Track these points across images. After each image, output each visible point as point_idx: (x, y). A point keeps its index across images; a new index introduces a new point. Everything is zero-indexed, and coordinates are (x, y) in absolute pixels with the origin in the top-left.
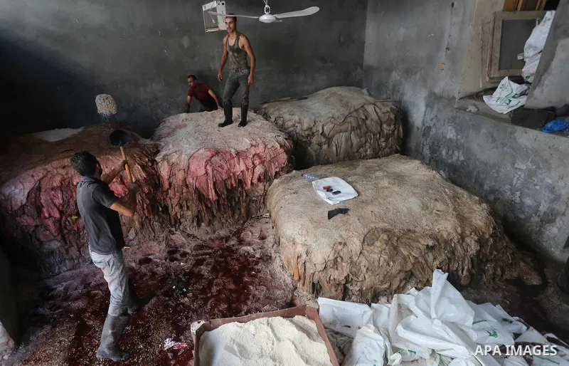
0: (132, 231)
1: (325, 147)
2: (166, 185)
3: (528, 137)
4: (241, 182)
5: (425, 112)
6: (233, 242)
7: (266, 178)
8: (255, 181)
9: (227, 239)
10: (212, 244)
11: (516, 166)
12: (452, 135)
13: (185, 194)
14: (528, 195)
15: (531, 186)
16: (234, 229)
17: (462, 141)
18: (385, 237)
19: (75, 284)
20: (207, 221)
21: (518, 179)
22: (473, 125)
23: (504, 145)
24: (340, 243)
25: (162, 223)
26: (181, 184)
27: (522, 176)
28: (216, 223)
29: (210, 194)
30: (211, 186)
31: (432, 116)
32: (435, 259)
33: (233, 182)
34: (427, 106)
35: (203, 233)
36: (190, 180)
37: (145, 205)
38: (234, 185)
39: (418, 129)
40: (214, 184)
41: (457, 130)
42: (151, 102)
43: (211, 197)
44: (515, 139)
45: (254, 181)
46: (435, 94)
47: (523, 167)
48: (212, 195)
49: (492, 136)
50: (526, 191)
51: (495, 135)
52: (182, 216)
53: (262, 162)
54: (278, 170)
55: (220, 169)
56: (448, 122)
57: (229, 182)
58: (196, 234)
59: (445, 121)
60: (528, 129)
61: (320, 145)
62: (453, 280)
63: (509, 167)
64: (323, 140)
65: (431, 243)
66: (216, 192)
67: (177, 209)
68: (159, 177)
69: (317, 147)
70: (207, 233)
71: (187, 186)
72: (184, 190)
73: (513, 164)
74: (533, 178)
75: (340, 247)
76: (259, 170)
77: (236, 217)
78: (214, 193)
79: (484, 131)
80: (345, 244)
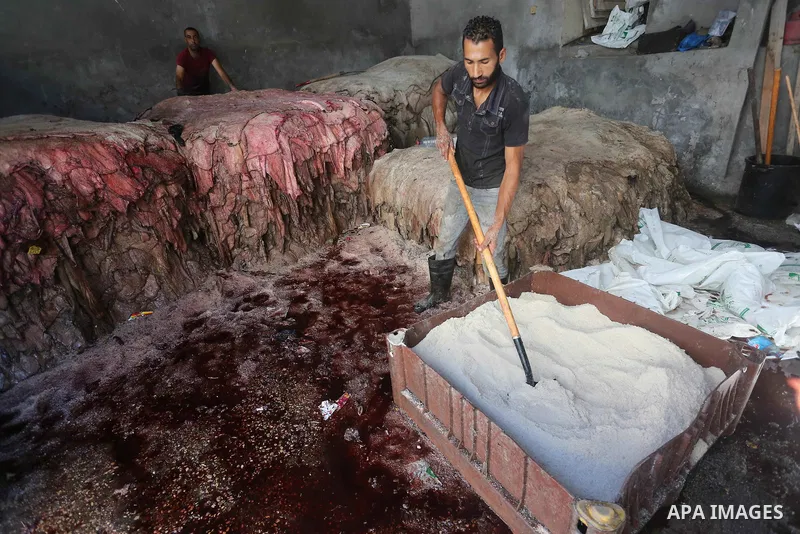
0: (152, 281)
1: (414, 126)
2: (206, 181)
3: (661, 64)
4: (330, 168)
7: (364, 160)
8: (349, 164)
9: (322, 265)
10: (302, 276)
11: (653, 102)
12: (562, 93)
13: (245, 193)
14: (673, 132)
15: (675, 120)
16: (323, 251)
17: (578, 96)
18: (588, 170)
20: (280, 243)
21: (658, 118)
22: (589, 71)
23: (633, 82)
24: (539, 186)
25: (201, 263)
26: (239, 169)
27: (663, 112)
28: (294, 247)
29: (288, 186)
30: (290, 172)
31: (529, 78)
32: (638, 195)
33: (320, 166)
34: (519, 68)
35: (280, 264)
36: (255, 163)
37: (175, 222)
38: (322, 172)
40: (295, 165)
41: (568, 85)
42: (101, 94)
43: (290, 192)
44: (646, 70)
45: (347, 166)
46: (528, 49)
47: (661, 100)
48: (292, 188)
49: (617, 77)
50: (671, 128)
51: (620, 74)
52: (238, 244)
53: (356, 132)
54: (377, 144)
55: (300, 142)
56: (554, 78)
57: (313, 166)
58: (265, 268)
59: (549, 78)
60: (659, 54)
61: (407, 122)
62: (671, 217)
63: (645, 107)
64: (411, 116)
65: (633, 173)
66: (299, 183)
67: (229, 227)
68: (192, 168)
69: (404, 126)
70: (286, 264)
71: (249, 174)
72: (244, 185)
73: (650, 101)
74: (677, 110)
75: (541, 191)
76: (353, 144)
77: (322, 232)
78: (295, 183)
79: (604, 73)
80: (546, 185)
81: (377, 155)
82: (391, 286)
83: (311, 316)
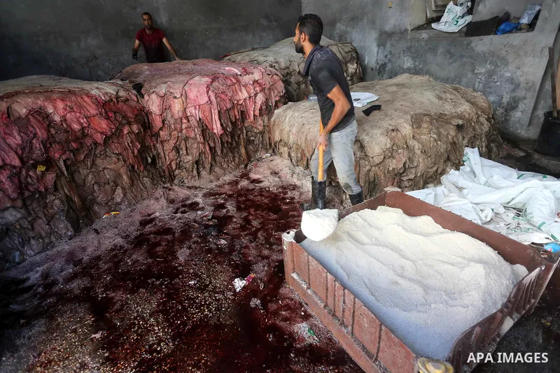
0: (119, 191)
1: (303, 86)
2: (158, 123)
3: (483, 44)
4: (244, 114)
5: (378, 52)
6: (244, 183)
7: (267, 110)
8: (257, 113)
9: (237, 183)
11: (476, 71)
12: (409, 64)
13: (184, 131)
14: (490, 93)
15: (492, 84)
16: (238, 173)
17: (421, 66)
18: (428, 120)
19: (58, 266)
20: (208, 166)
21: (479, 82)
22: (430, 48)
23: (462, 57)
24: (393, 130)
25: (153, 179)
26: (181, 114)
27: (483, 78)
28: (217, 169)
29: (215, 127)
30: (216, 117)
31: (386, 53)
32: (463, 138)
33: (237, 113)
34: (379, 46)
35: (207, 182)
36: (191, 111)
37: (136, 151)
38: (238, 117)
39: (372, 69)
40: (219, 112)
41: (414, 59)
42: (88, 61)
43: (215, 131)
44: (471, 48)
45: (256, 113)
46: (386, 32)
47: (483, 70)
48: (217, 128)
49: (450, 53)
50: (489, 90)
51: (452, 51)
52: (179, 167)
53: (263, 90)
54: (277, 99)
55: (223, 96)
56: (404, 53)
57: (232, 114)
58: (197, 184)
59: (400, 53)
60: (482, 37)
61: (298, 84)
62: (487, 154)
63: (470, 75)
64: (301, 79)
65: (461, 122)
66: (222, 125)
67: (173, 155)
68: (148, 113)
69: (296, 86)
70: (211, 181)
71: (187, 118)
72: (184, 126)
73: (473, 71)
74: (493, 77)
75: (394, 134)
76: (260, 98)
77: (237, 159)
78: (219, 125)
79: (441, 50)
80: (397, 130)
81: (277, 106)
82: (284, 199)
83: (228, 219)
